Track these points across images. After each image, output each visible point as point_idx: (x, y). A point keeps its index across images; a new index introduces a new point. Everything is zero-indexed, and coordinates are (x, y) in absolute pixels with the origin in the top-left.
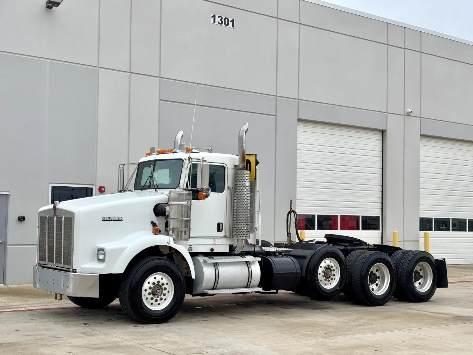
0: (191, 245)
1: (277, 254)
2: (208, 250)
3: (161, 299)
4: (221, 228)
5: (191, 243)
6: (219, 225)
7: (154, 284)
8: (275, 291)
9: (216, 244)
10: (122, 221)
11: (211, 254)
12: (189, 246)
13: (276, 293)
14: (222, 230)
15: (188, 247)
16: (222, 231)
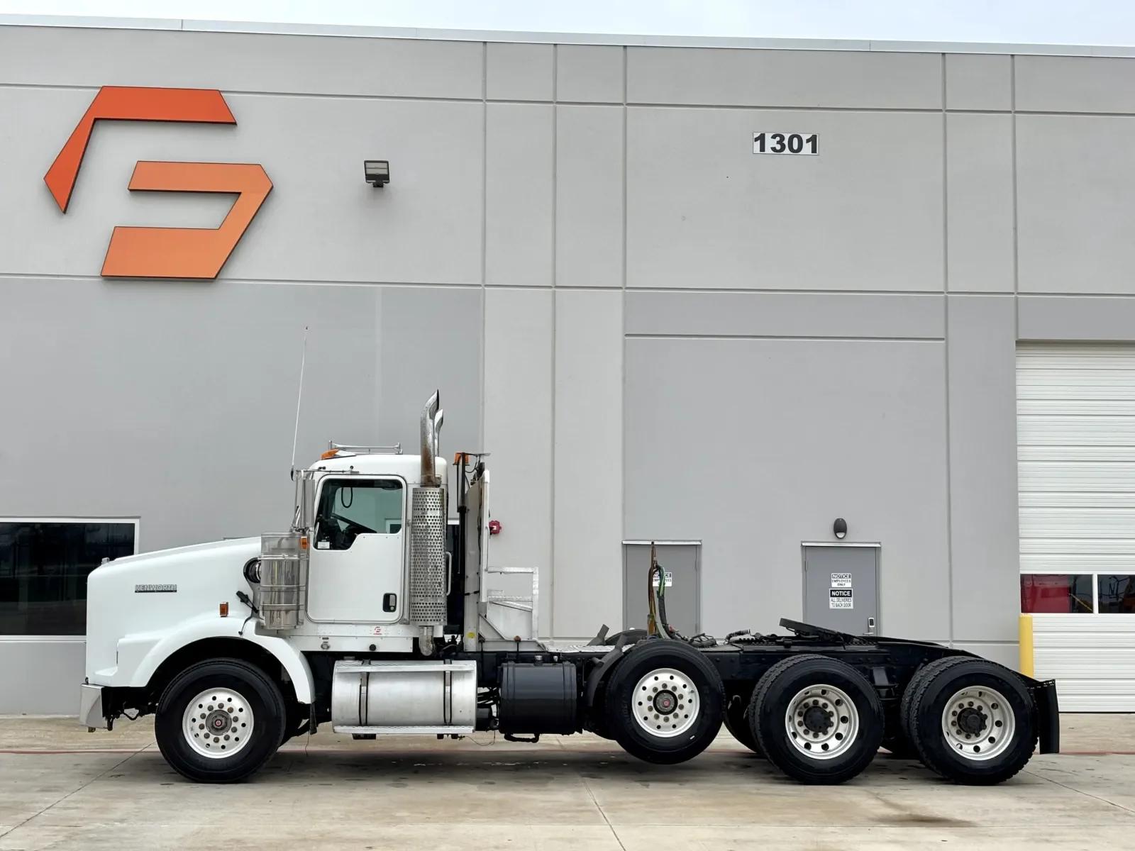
0: (328, 638)
1: (539, 657)
2: (364, 648)
3: (227, 738)
4: (392, 604)
5: (327, 634)
6: (387, 597)
7: (210, 708)
8: (532, 736)
9: (383, 635)
10: (176, 591)
11: (372, 655)
12: (323, 639)
13: (535, 740)
14: (395, 607)
15: (322, 641)
16: (394, 610)
